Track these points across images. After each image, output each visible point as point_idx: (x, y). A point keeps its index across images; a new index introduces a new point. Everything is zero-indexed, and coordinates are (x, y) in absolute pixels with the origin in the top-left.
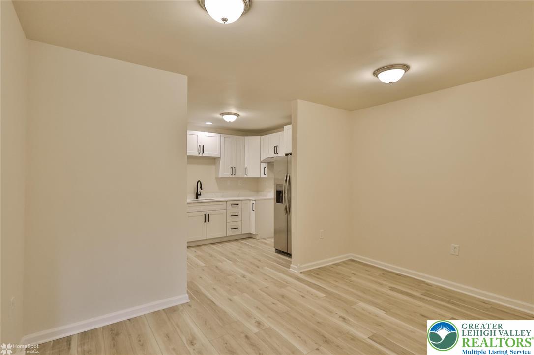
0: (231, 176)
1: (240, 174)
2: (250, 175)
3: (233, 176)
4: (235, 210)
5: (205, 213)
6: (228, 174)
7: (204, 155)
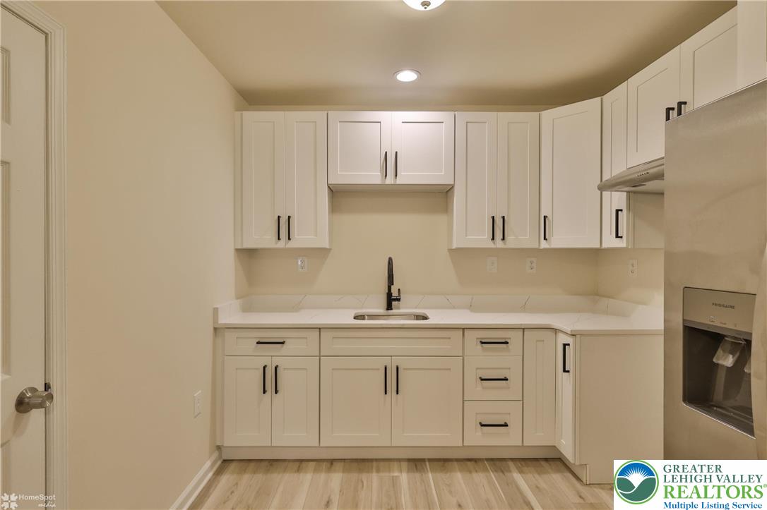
0: (490, 245)
1: (522, 236)
2: (560, 239)
3: (499, 243)
4: (494, 361)
5: (387, 361)
6: (480, 238)
7: (400, 181)
